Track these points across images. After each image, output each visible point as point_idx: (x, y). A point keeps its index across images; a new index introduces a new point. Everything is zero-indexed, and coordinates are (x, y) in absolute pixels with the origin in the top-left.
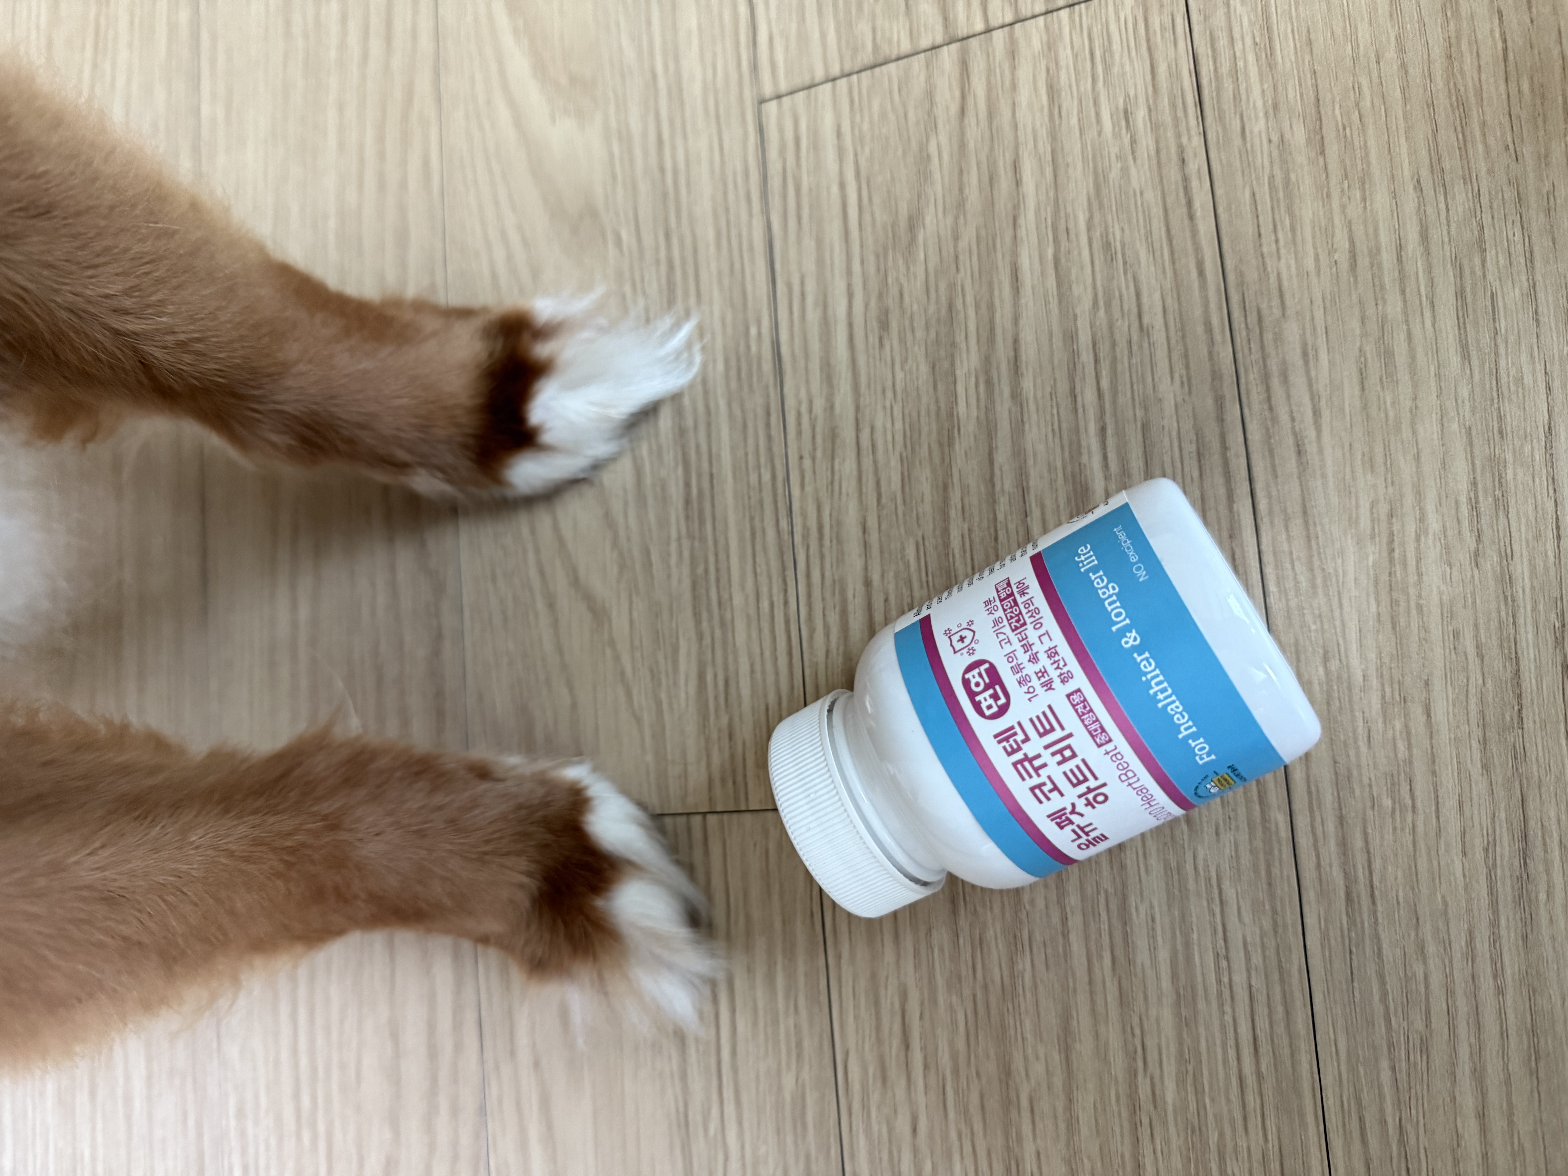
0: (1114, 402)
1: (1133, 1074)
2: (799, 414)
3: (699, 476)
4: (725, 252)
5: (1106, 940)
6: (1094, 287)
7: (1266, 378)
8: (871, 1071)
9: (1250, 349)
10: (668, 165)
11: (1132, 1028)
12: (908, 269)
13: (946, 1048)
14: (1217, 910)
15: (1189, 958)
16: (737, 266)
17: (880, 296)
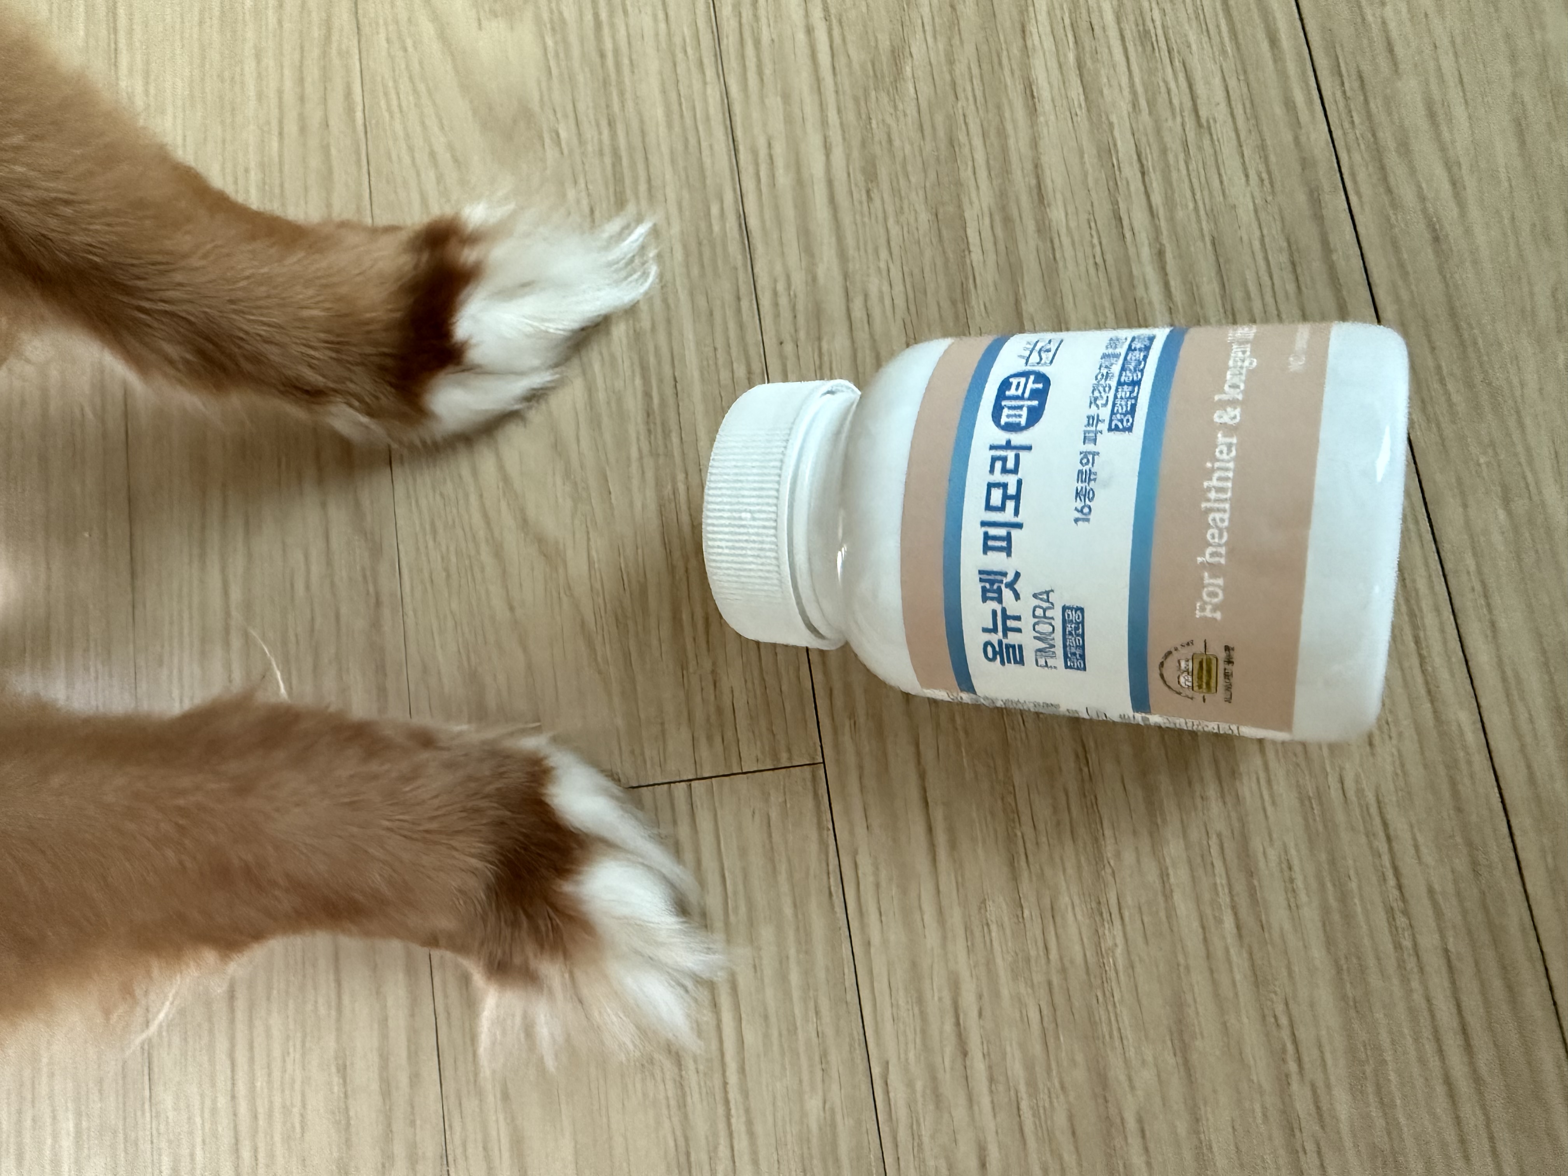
0: (1171, 219)
1: (1283, 1081)
2: (775, 293)
3: (661, 381)
4: (677, 129)
5: (1224, 899)
6: (1132, 85)
7: (1378, 153)
8: (919, 1085)
9: (1353, 122)
10: (608, 46)
11: (1275, 1017)
12: (895, 107)
13: (1018, 1054)
14: (1383, 847)
15: (1348, 917)
16: (693, 141)
17: (863, 144)
